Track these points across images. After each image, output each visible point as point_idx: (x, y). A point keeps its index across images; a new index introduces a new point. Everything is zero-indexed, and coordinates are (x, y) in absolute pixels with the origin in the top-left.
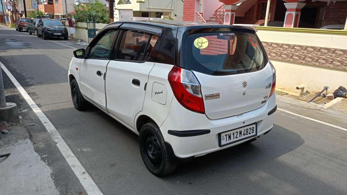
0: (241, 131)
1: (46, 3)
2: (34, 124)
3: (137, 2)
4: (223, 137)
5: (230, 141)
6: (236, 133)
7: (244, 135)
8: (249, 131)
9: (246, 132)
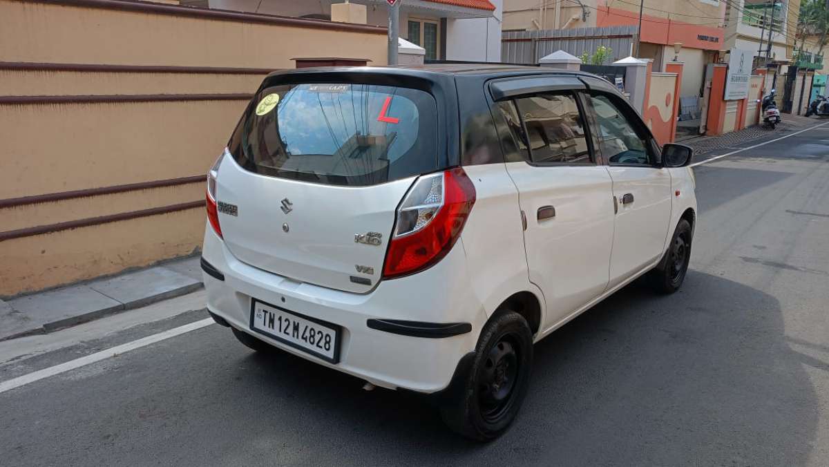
0: (298, 324)
4: (259, 311)
5: (271, 331)
6: (286, 320)
7: (304, 339)
8: (317, 338)
9: (309, 335)
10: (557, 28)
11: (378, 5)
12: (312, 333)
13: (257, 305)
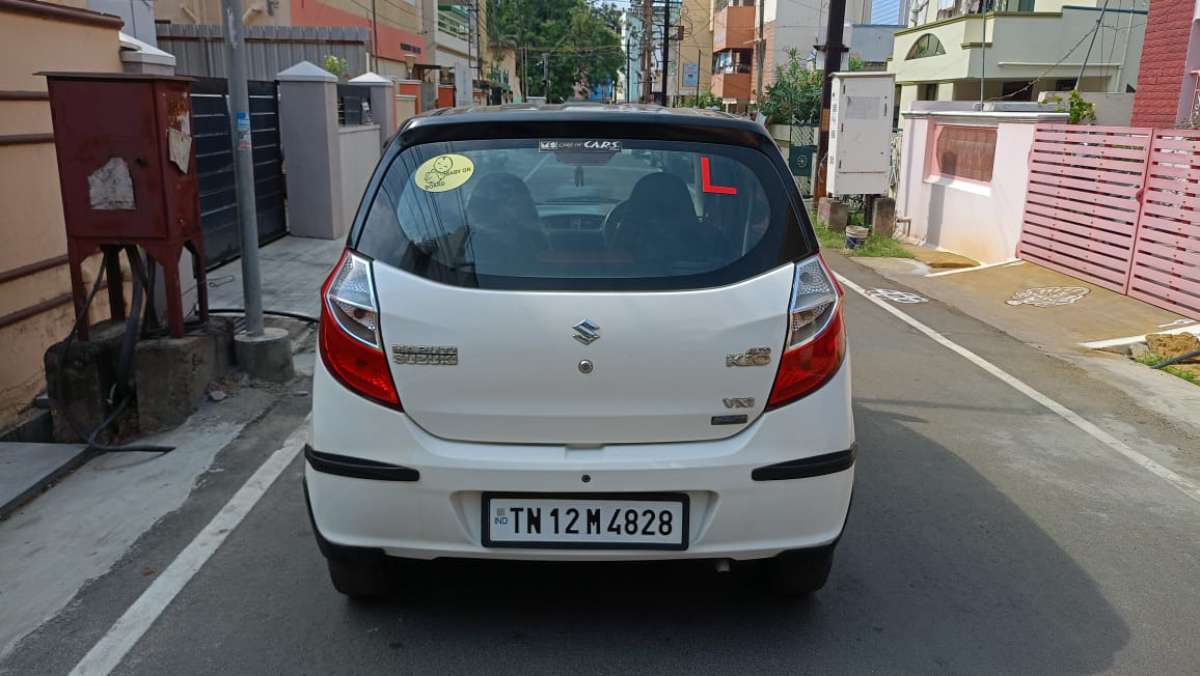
1: (729, 70)
2: (305, 392)
3: (964, 47)
4: (500, 512)
5: (534, 537)
6: (569, 512)
7: (613, 530)
8: (642, 522)
9: (625, 522)
12: (631, 517)
13: (495, 504)
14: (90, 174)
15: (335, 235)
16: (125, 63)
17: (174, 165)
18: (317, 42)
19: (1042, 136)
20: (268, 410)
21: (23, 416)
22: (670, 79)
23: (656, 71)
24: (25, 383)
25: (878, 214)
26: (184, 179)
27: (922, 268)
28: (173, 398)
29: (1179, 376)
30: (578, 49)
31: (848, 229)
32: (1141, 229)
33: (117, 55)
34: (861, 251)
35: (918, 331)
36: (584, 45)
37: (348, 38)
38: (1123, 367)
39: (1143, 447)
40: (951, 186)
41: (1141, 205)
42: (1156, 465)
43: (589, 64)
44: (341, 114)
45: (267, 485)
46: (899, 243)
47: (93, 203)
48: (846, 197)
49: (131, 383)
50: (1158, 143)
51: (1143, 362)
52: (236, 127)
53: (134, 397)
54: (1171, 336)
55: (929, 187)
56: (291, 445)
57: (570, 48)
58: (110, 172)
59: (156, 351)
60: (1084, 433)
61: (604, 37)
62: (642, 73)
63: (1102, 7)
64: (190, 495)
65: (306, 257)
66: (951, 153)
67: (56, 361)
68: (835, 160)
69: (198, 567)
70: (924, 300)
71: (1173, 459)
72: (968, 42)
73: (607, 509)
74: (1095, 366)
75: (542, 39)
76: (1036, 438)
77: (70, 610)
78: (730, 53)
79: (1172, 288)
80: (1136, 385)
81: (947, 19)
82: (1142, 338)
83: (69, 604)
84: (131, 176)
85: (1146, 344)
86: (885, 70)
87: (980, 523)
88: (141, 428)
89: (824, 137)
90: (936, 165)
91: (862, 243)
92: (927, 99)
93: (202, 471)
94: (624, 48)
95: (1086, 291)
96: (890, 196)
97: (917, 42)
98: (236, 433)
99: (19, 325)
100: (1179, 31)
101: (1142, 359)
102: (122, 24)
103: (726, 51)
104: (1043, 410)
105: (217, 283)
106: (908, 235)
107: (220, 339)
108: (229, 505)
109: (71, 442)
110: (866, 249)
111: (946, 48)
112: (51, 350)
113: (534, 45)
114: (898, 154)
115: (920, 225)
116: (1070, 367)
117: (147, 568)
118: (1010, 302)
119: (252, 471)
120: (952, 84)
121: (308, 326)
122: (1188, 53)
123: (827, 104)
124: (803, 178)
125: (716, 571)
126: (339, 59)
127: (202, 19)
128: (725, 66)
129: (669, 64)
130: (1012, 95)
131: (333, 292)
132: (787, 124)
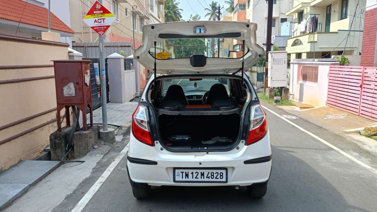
0: (204, 173)
2: (119, 146)
3: (308, 43)
4: (178, 173)
5: (187, 180)
6: (196, 173)
7: (208, 178)
8: (215, 175)
9: (211, 175)
10: (92, 41)
11: (21, 29)
12: (212, 174)
13: (177, 171)
14: (64, 87)
15: (123, 102)
16: (70, 56)
17: (86, 84)
18: (117, 46)
19: (332, 69)
20: (110, 151)
21: (41, 154)
22: (220, 54)
23: (216, 51)
24: (42, 144)
25: (284, 93)
26: (88, 87)
27: (297, 109)
28: (84, 148)
29: (375, 139)
30: (193, 45)
31: (275, 97)
32: (362, 96)
33: (68, 54)
34: (279, 104)
35: (295, 127)
36: (194, 44)
37: (126, 45)
38: (357, 137)
39: (361, 159)
40: (306, 84)
41: (362, 89)
42: (364, 164)
43: (195, 50)
44: (125, 67)
45: (111, 170)
46: (291, 101)
47: (64, 95)
48: (274, 88)
49: (72, 144)
50: (365, 71)
51: (364, 135)
52: (102, 73)
53: (73, 148)
54: (372, 128)
55: (299, 84)
56: (117, 160)
57: (189, 45)
58: (69, 86)
59: (80, 134)
60: (343, 155)
61: (200, 42)
62: (212, 52)
63: (349, 30)
64: (91, 173)
65: (115, 109)
66: (305, 74)
67: (53, 138)
68: (270, 77)
69: (96, 191)
70: (298, 118)
71: (370, 162)
72: (310, 41)
73: (206, 172)
74: (349, 136)
75: (182, 43)
76: (329, 157)
77: (64, 202)
78: (238, 45)
79: (372, 113)
80: (361, 142)
81: (303, 34)
82: (363, 128)
83: (64, 200)
84: (75, 87)
85: (364, 130)
86: (285, 50)
87: (311, 180)
88: (75, 156)
89: (267, 70)
90: (301, 78)
91: (279, 101)
92: (299, 58)
93: (94, 167)
94: (206, 45)
95: (347, 115)
96: (288, 87)
97: (294, 41)
98: (101, 157)
99: (41, 128)
100: (373, 37)
101: (363, 134)
102: (69, 45)
103: (237, 45)
104: (331, 149)
105: (95, 116)
106: (294, 99)
107: (96, 131)
108: (102, 175)
109: (56, 160)
110: (280, 103)
111: (303, 43)
112: (51, 135)
113: (179, 45)
114: (290, 75)
115: (297, 96)
116: (341, 137)
117: (82, 192)
118: (324, 118)
119: (107, 167)
120: (306, 53)
121: (117, 128)
122: (376, 43)
123: (267, 61)
124: (261, 82)
125: (235, 189)
126: (124, 51)
127: (84, 41)
128: (237, 49)
129: (220, 49)
130: (323, 56)
131: (136, 116)
132: (256, 66)
